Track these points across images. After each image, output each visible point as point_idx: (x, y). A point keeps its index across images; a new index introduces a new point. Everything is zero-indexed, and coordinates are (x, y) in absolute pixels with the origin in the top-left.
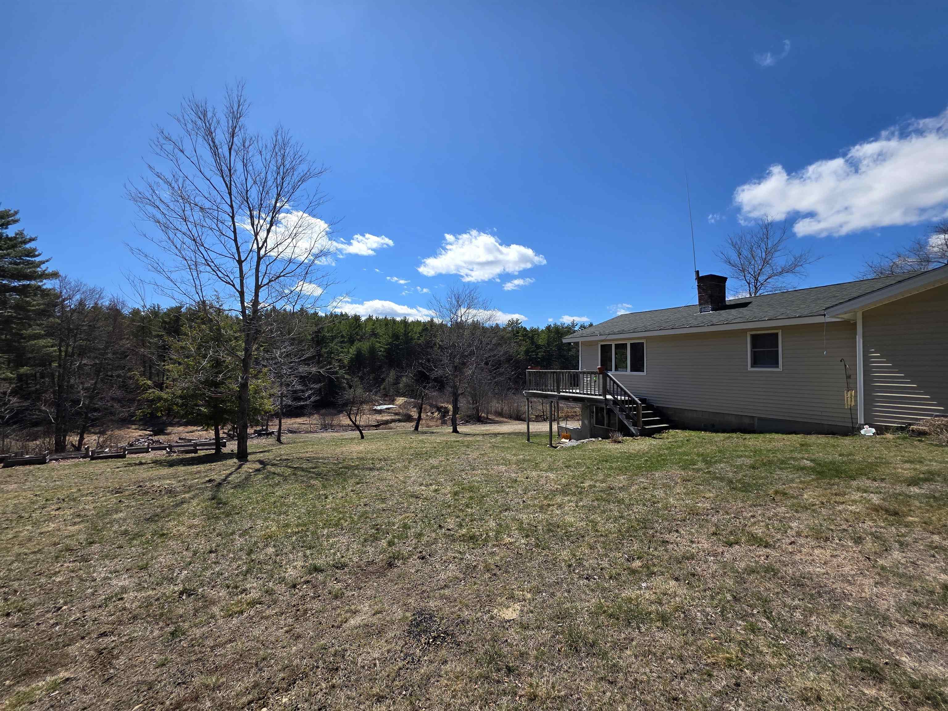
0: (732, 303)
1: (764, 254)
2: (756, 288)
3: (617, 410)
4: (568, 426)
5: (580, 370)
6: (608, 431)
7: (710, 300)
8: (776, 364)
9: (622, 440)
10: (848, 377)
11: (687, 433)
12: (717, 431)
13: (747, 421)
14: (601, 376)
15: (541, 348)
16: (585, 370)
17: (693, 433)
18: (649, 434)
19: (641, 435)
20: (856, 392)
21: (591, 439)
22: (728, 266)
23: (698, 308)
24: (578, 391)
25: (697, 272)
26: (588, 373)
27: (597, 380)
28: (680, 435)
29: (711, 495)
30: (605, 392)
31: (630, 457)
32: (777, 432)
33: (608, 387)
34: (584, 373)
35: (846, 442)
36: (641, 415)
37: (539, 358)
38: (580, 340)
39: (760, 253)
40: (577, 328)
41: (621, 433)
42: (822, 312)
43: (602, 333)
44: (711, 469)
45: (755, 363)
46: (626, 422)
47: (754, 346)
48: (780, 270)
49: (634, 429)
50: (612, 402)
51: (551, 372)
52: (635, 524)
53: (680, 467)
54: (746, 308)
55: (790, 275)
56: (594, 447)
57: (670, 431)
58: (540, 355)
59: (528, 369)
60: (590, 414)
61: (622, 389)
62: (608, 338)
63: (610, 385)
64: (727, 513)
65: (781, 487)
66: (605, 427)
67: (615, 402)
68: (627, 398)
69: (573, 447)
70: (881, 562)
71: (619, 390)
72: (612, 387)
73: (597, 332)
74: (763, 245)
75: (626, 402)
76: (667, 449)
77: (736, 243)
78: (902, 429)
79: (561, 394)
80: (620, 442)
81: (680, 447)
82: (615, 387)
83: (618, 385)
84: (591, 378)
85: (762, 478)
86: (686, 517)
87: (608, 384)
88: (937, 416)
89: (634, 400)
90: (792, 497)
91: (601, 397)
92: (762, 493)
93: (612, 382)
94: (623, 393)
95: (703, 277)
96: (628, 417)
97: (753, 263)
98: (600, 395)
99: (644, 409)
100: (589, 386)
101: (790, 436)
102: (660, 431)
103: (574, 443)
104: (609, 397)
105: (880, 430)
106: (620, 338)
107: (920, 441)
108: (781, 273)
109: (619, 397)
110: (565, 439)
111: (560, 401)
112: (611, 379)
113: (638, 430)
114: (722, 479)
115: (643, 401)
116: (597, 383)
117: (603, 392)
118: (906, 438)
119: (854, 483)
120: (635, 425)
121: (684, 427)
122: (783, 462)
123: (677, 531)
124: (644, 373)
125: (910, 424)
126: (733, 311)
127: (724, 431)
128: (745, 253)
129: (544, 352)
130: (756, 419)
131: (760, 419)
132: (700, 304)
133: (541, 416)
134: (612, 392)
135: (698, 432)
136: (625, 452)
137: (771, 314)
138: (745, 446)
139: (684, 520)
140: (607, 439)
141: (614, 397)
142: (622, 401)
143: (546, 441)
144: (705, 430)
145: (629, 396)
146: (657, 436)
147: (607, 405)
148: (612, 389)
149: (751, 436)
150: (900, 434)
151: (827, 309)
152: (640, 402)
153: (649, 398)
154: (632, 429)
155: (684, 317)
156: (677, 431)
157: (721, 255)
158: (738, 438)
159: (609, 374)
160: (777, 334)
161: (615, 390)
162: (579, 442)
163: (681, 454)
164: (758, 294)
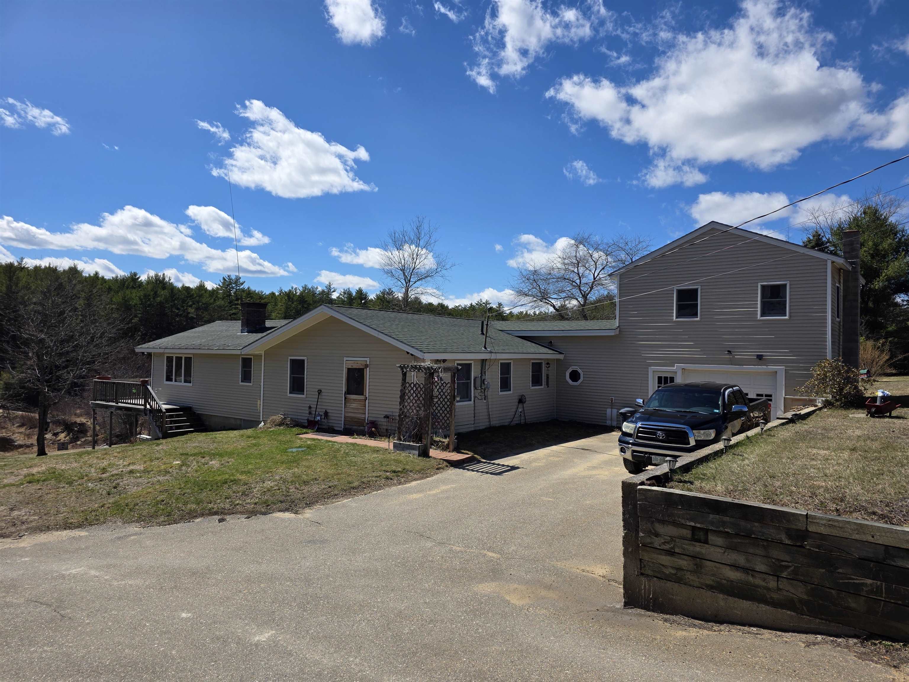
3: (151, 418)
20: (261, 401)
30: (146, 402)
36: (164, 422)
38: (151, 351)
45: (241, 380)
46: (156, 429)
47: (243, 366)
50: (149, 411)
61: (155, 399)
67: (151, 411)
75: (157, 411)
83: (152, 396)
88: (280, 414)
89: (161, 409)
91: (143, 407)
94: (156, 403)
112: (149, 390)
113: (162, 434)
117: (144, 402)
120: (161, 430)
124: (191, 385)
131: (244, 420)
141: (151, 407)
145: (159, 406)
147: (146, 414)
152: (164, 411)
153: (194, 407)
154: (159, 434)
160: (251, 359)
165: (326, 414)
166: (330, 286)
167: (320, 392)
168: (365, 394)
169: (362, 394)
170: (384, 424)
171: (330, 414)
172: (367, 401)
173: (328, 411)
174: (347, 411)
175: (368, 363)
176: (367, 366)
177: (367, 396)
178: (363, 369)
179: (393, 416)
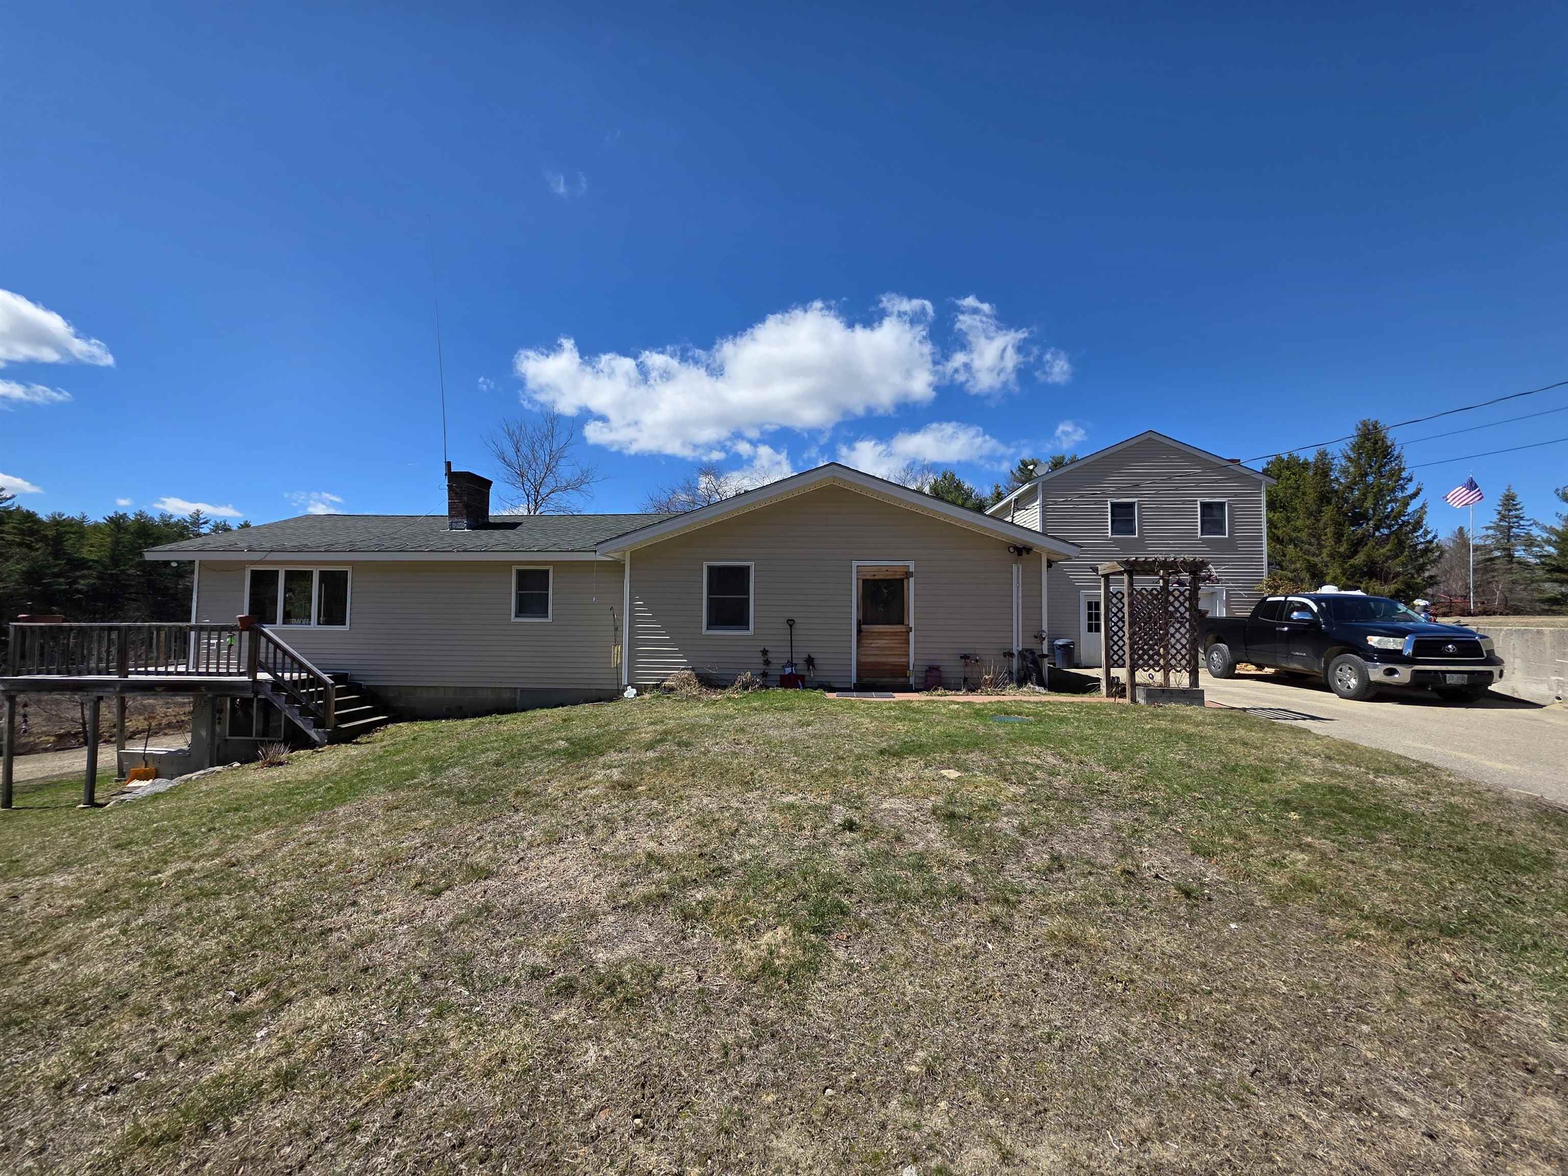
0: (498, 521)
1: (548, 458)
2: (536, 503)
3: (280, 702)
4: (150, 749)
5: (193, 622)
6: (256, 746)
7: (465, 512)
8: (545, 614)
9: (289, 758)
10: (616, 629)
11: (417, 727)
12: (464, 717)
13: (506, 695)
14: (246, 634)
15: (89, 568)
16: (206, 622)
17: (428, 725)
18: (349, 737)
19: (331, 742)
20: (622, 647)
21: (211, 769)
22: (499, 464)
23: (448, 522)
24: (182, 668)
25: (448, 464)
26: (213, 629)
27: (236, 643)
28: (406, 729)
29: (427, 822)
30: (254, 666)
31: (291, 791)
32: (542, 707)
33: (262, 656)
34: (200, 629)
35: (608, 709)
36: (333, 706)
37: (79, 591)
38: (197, 557)
39: (543, 456)
40: (205, 530)
41: (286, 745)
42: (593, 548)
43: (255, 547)
44: (438, 780)
45: (520, 612)
46: (299, 723)
47: (520, 586)
48: (565, 484)
49: (317, 732)
50: (270, 686)
51: (102, 628)
52: (269, 922)
53: (387, 787)
54: (513, 531)
55: (576, 493)
56: (215, 784)
57: (389, 726)
58: (82, 584)
59: (18, 620)
60: (213, 717)
61: (294, 659)
62: (268, 558)
63: (267, 653)
64: (445, 845)
65: (522, 786)
66: (253, 738)
67: (278, 685)
68: (304, 676)
69: (156, 797)
70: (606, 849)
71: (288, 660)
72: (271, 655)
73: (242, 545)
74: (547, 445)
75: (303, 683)
76: (374, 761)
77: (514, 432)
78: (657, 686)
79: (131, 677)
80: (281, 764)
81: (398, 752)
82: (280, 654)
83: (285, 652)
84: (219, 639)
85: (505, 777)
86: (375, 873)
87: (263, 650)
88: (683, 669)
89: (319, 678)
90: (534, 795)
91: (245, 678)
92: (500, 799)
93: (271, 646)
94: (296, 666)
95: (455, 473)
96: (305, 712)
97: (533, 467)
98: (241, 674)
99: (339, 693)
100: (213, 656)
101: (555, 710)
102: (368, 729)
103: (162, 785)
104: (262, 676)
105: (641, 690)
106: (300, 560)
107: (668, 698)
108: (566, 488)
109: (287, 676)
110: (141, 779)
111: (128, 696)
112: (269, 639)
113: (325, 733)
114: (448, 793)
115: (337, 678)
116: (235, 649)
117: (249, 668)
118: (659, 696)
119: (601, 760)
120: (318, 724)
121: (413, 716)
122: (535, 748)
123: (354, 903)
124: (346, 628)
125: (663, 681)
126: (497, 533)
127: (474, 716)
128: (525, 449)
129: (98, 578)
130: (519, 691)
131: (523, 690)
132: (451, 516)
133: (77, 733)
134: (271, 666)
135: (436, 722)
136: (288, 782)
137: (542, 543)
138: (498, 733)
139: (372, 880)
140: (253, 761)
141: (275, 676)
142: (294, 683)
143: (78, 794)
144: (447, 718)
145: (309, 671)
146: (363, 739)
147: (256, 693)
148: (271, 660)
149: (509, 716)
150: (656, 693)
151: (598, 544)
152: (331, 682)
153: (354, 673)
154: (313, 734)
155: (424, 534)
156: (401, 724)
157: (492, 445)
158: (490, 723)
159: (266, 630)
160: (547, 572)
161: (279, 660)
162: (176, 781)
163: (398, 763)
164: (538, 513)
165: (810, 661)
166: (198, 515)
167: (791, 623)
168: (906, 622)
169: (902, 623)
170: (952, 668)
171: (816, 662)
172: (912, 635)
173: (812, 656)
174: (863, 653)
175: (912, 569)
176: (908, 575)
177: (912, 625)
178: (902, 581)
179: (977, 655)
